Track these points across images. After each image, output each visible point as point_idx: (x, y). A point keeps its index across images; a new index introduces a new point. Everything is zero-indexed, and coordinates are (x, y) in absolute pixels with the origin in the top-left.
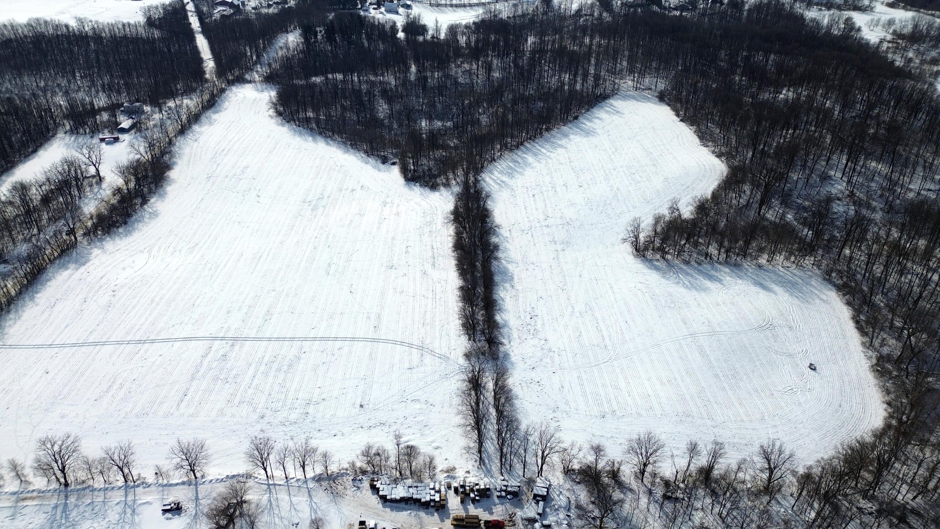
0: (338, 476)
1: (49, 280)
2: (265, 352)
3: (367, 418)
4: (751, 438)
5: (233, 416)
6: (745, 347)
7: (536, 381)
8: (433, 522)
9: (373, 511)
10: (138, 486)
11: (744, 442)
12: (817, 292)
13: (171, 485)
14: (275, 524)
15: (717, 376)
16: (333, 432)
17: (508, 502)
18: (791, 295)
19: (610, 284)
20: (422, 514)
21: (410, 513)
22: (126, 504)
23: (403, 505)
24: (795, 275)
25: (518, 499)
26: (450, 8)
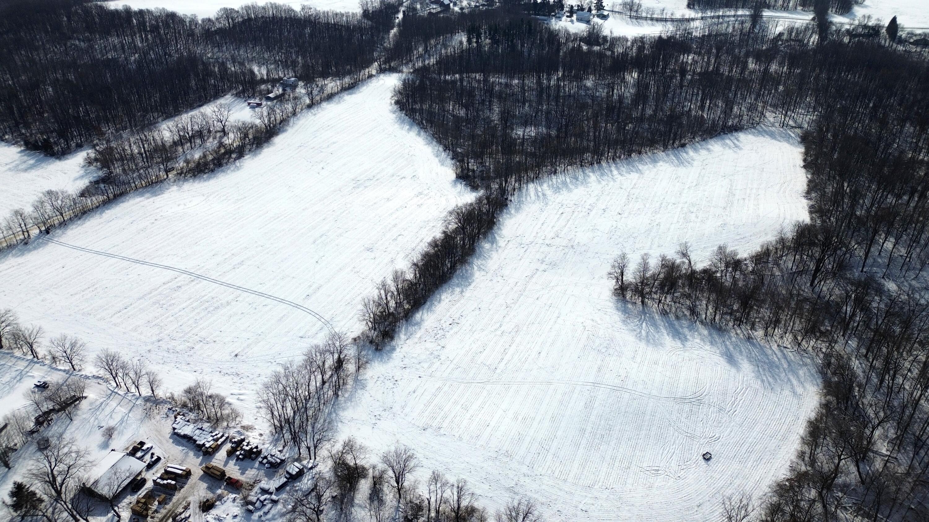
0: (162, 402)
1: (123, 202)
2: (210, 292)
3: (231, 366)
4: (556, 500)
5: (141, 333)
6: (644, 413)
7: (396, 379)
8: (193, 463)
9: (160, 437)
10: (38, 363)
11: (544, 500)
12: (795, 382)
13: (57, 369)
14: (89, 422)
15: (583, 431)
16: (196, 369)
17: (264, 470)
18: (758, 376)
19: (560, 314)
20: (191, 454)
21: (183, 450)
22: (21, 373)
23: (184, 441)
24: (785, 358)
25: (275, 470)
26: (650, 22)
